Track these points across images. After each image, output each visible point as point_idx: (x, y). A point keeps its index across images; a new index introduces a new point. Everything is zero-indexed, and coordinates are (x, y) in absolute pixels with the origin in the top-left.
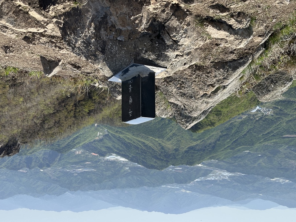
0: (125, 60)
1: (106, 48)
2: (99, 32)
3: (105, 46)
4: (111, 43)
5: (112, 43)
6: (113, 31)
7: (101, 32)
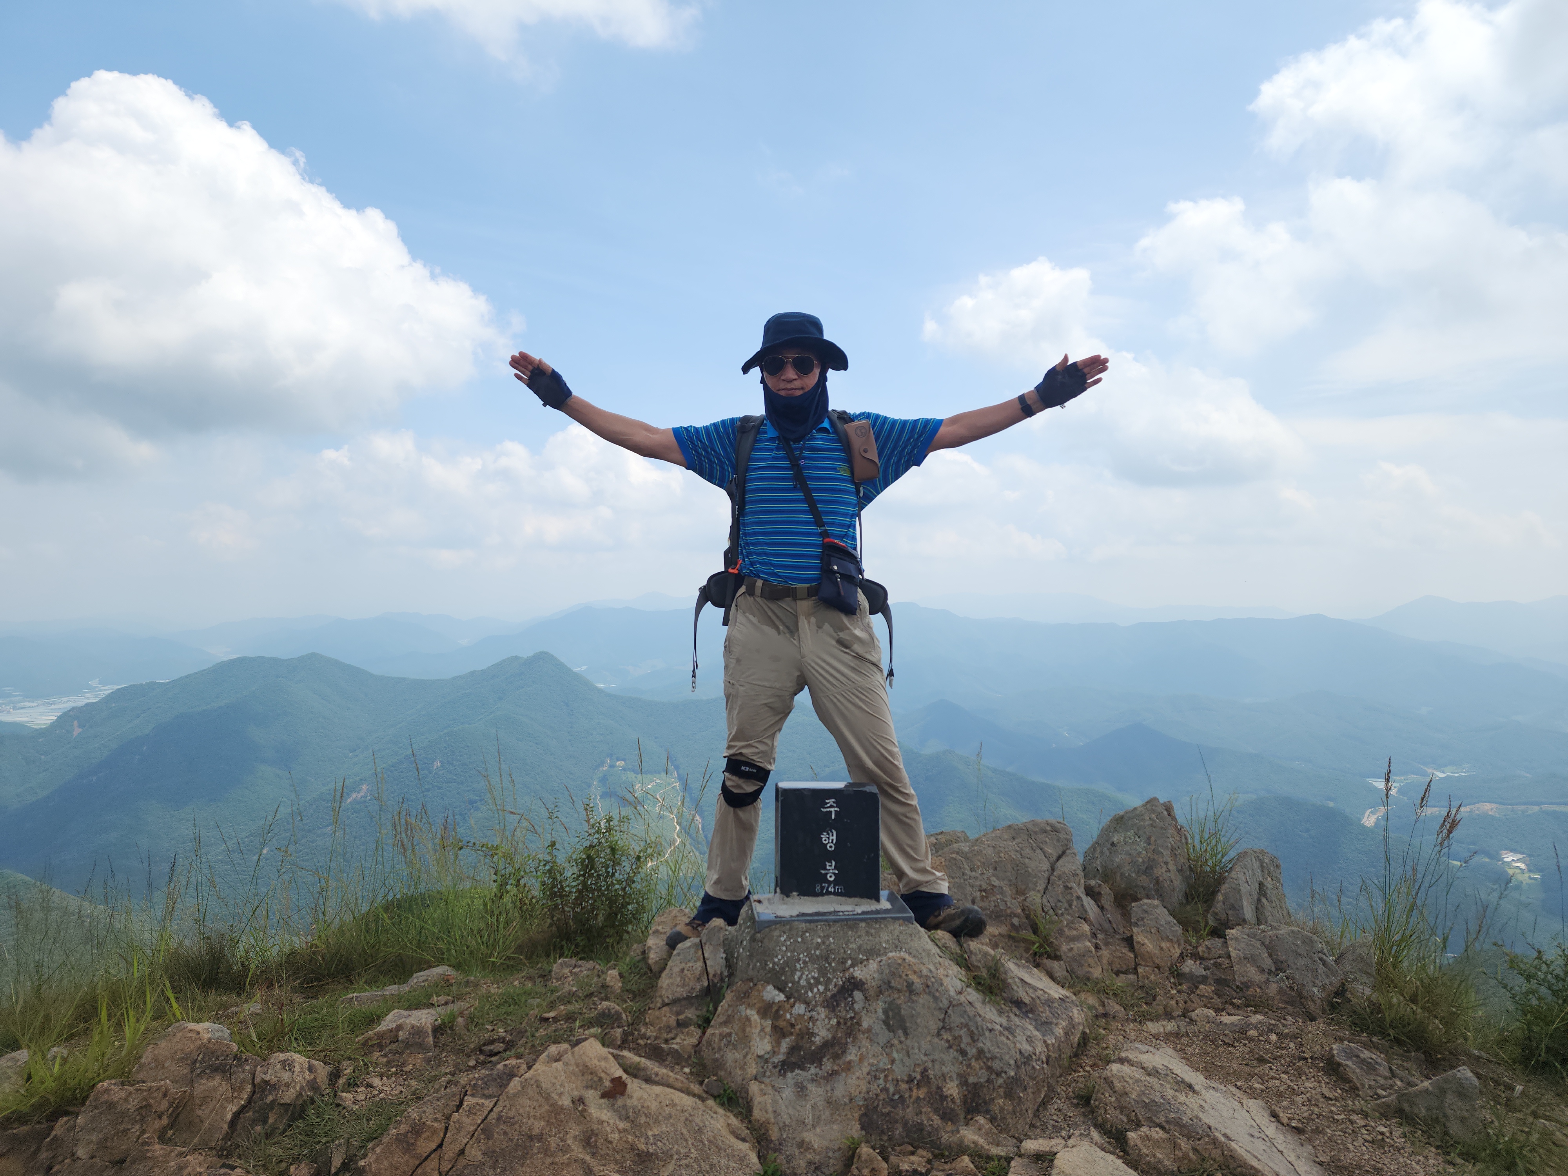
0: (782, 939)
1: (835, 990)
2: (834, 1038)
3: (833, 996)
4: (810, 994)
5: (806, 992)
6: (788, 1021)
7: (830, 1036)
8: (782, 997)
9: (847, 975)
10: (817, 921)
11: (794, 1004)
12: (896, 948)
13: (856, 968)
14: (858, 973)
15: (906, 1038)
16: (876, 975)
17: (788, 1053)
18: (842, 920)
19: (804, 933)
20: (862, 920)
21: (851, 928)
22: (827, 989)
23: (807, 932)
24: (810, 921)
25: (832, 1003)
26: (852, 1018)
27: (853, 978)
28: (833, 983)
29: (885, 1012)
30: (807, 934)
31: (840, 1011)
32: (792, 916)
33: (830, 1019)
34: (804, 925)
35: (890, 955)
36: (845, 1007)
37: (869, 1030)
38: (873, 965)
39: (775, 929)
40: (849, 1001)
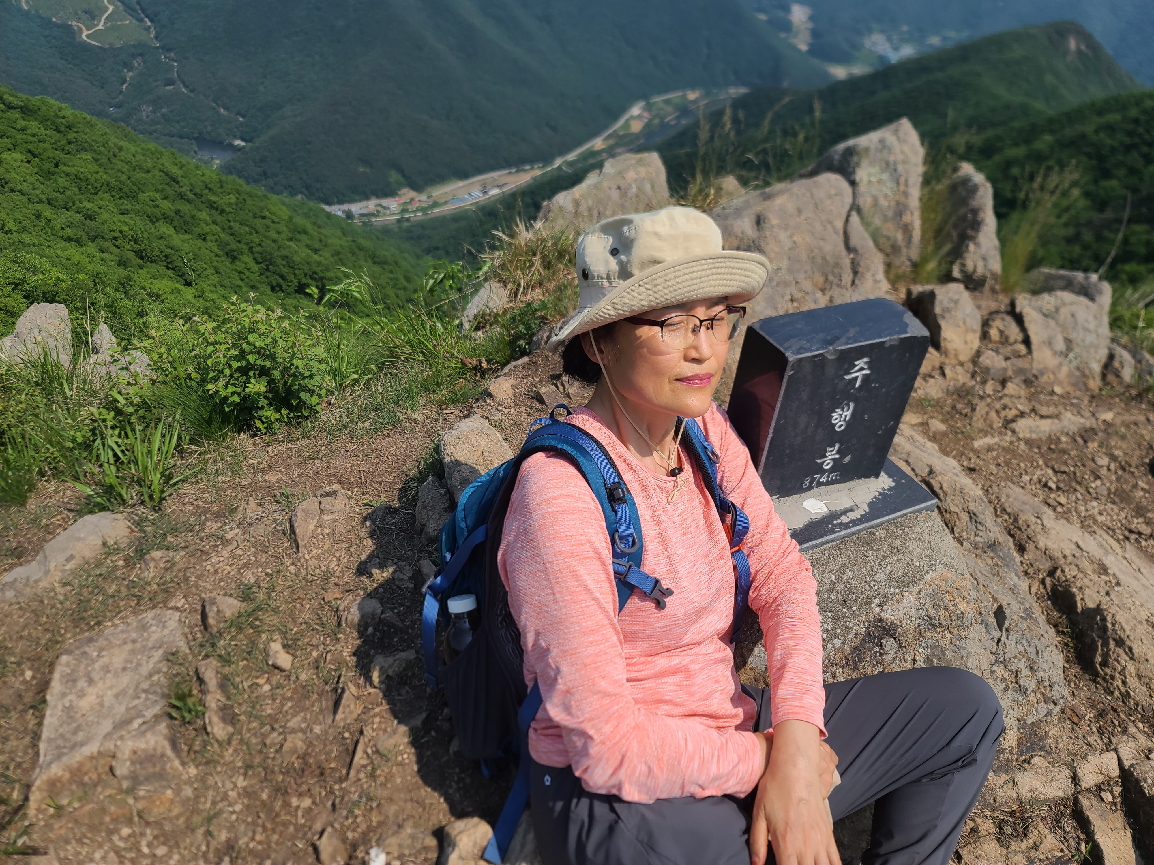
1: (858, 640)
3: (855, 649)
9: (873, 619)
13: (885, 607)
14: (889, 615)
16: (913, 612)
22: (845, 643)
27: (881, 620)
28: (853, 632)
31: (864, 667)
36: (871, 661)
38: (910, 599)
40: (876, 653)
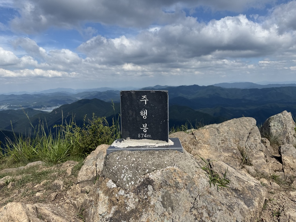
7: (135, 207)
8: (115, 186)
9: (146, 177)
10: (135, 150)
11: (120, 189)
12: (172, 164)
13: (150, 174)
14: (152, 176)
15: (173, 212)
16: (160, 178)
17: (114, 214)
18: (147, 150)
19: (128, 155)
20: (157, 150)
21: (151, 154)
22: (135, 184)
23: (129, 155)
24: (132, 150)
25: (137, 191)
26: (146, 199)
27: (149, 178)
28: (139, 181)
29: (163, 197)
30: (129, 156)
31: (140, 195)
32: (124, 148)
33: (135, 198)
34: (129, 152)
35: (168, 167)
36: (143, 193)
37: (154, 206)
38: (159, 172)
39: (115, 153)
40: (145, 190)
